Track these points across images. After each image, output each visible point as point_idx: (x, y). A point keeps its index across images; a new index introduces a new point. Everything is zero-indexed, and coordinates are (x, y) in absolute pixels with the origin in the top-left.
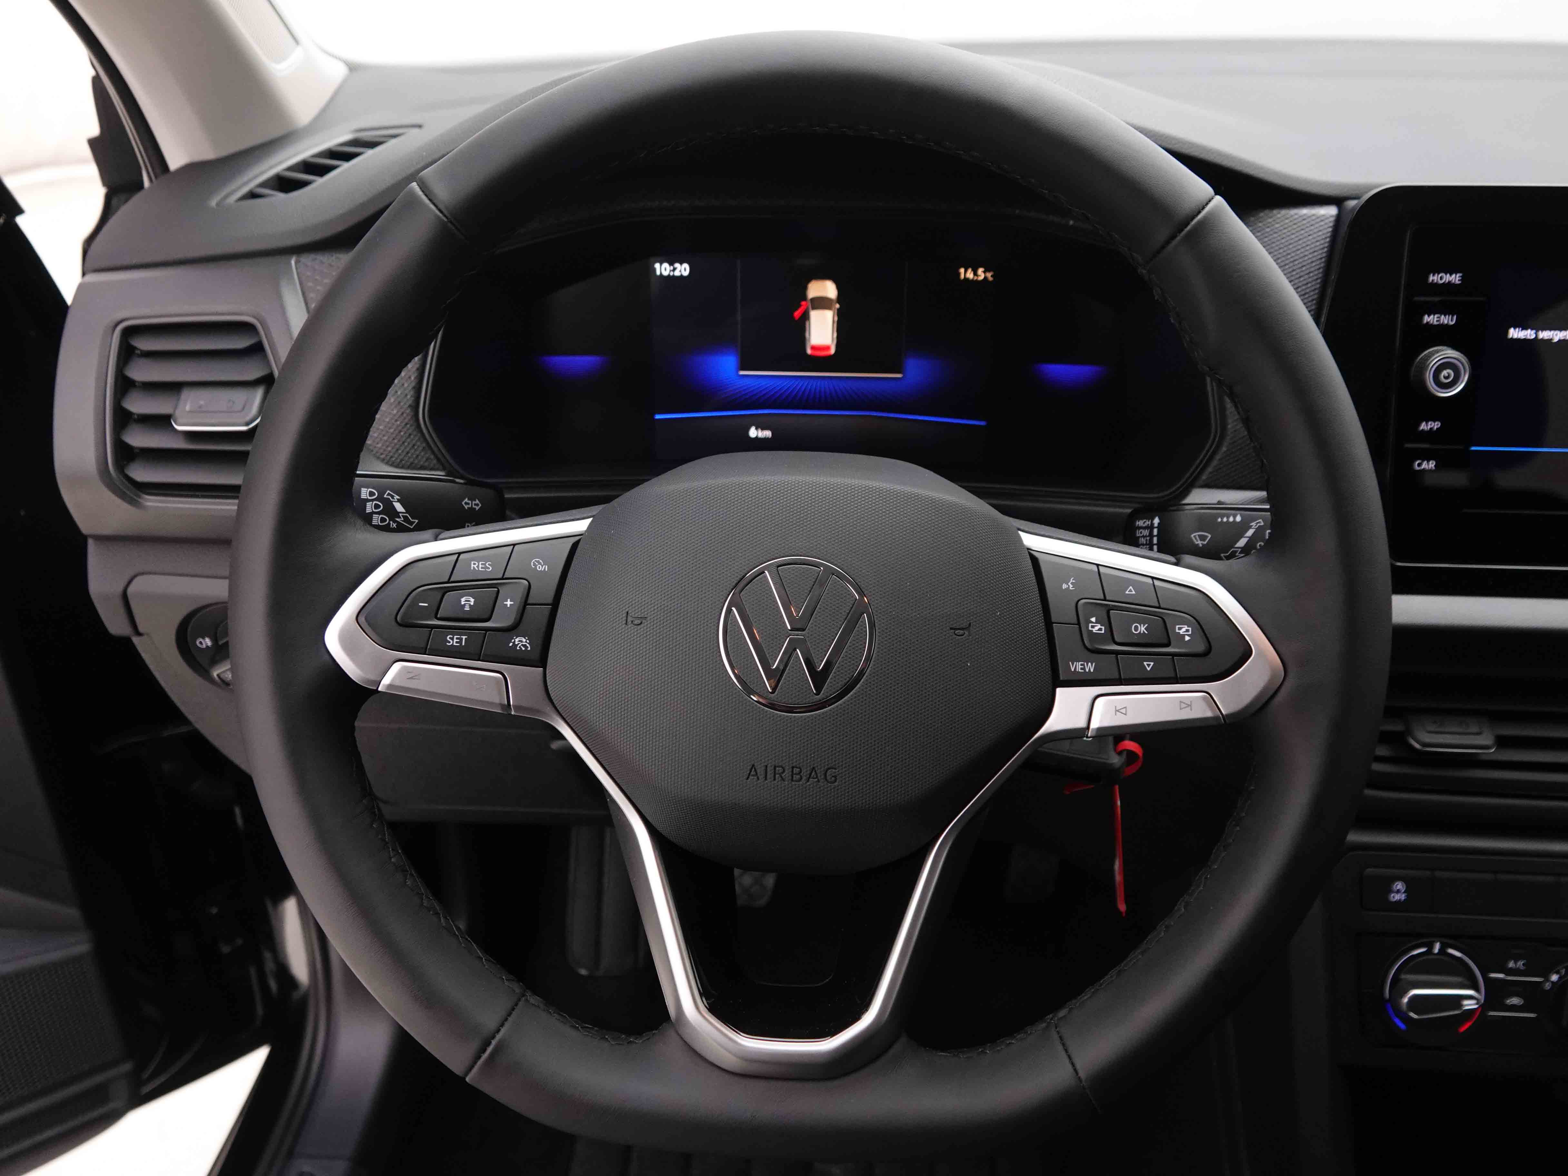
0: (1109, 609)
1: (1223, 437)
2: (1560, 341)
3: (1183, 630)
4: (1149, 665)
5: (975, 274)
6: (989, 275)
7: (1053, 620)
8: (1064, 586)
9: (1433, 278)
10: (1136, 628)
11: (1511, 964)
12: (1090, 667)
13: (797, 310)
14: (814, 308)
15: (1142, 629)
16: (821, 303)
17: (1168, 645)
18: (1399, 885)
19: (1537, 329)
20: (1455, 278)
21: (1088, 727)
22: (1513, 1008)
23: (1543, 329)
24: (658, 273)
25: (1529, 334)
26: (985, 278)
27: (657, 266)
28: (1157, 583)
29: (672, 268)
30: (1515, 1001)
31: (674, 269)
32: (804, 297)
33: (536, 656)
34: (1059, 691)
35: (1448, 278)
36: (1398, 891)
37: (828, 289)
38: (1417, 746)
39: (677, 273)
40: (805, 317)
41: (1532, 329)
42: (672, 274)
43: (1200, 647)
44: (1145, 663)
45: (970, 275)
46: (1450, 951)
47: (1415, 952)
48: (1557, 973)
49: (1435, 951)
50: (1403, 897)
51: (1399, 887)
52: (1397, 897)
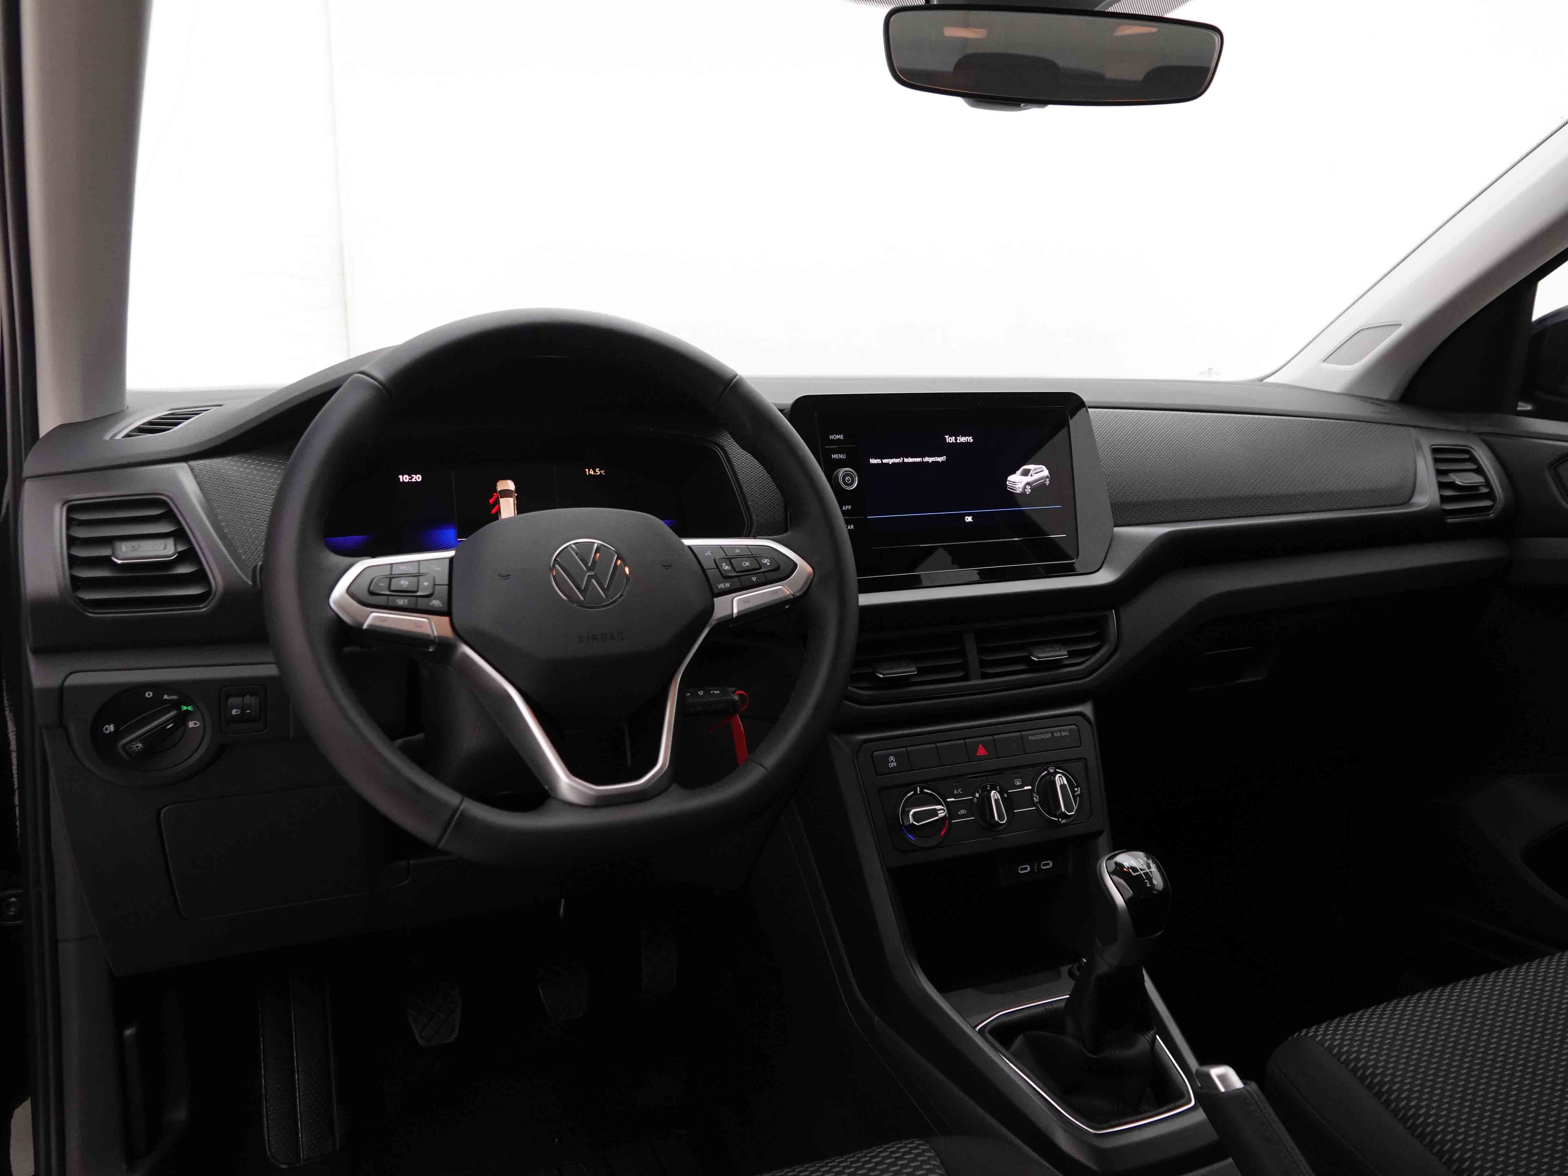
0: (730, 559)
1: (752, 525)
2: (892, 463)
3: (766, 561)
4: (754, 579)
5: (595, 472)
6: (602, 472)
7: (705, 568)
8: (706, 554)
9: (831, 437)
10: (745, 564)
11: (956, 792)
12: (728, 585)
13: (491, 499)
14: (501, 498)
15: (747, 564)
16: (506, 493)
17: (760, 568)
18: (892, 758)
19: (882, 459)
20: (841, 437)
21: (733, 613)
22: (963, 816)
23: (884, 459)
24: (401, 481)
25: (878, 461)
26: (601, 473)
27: (401, 477)
28: (749, 547)
29: (410, 477)
30: (963, 812)
31: (412, 478)
32: (495, 490)
33: (445, 609)
34: (715, 599)
35: (838, 437)
36: (892, 761)
37: (510, 485)
38: (882, 676)
39: (413, 480)
40: (497, 503)
41: (879, 459)
42: (410, 481)
43: (775, 567)
44: (752, 578)
45: (592, 472)
46: (925, 791)
47: (909, 795)
48: (978, 792)
49: (919, 792)
50: (895, 765)
51: (892, 759)
52: (892, 765)
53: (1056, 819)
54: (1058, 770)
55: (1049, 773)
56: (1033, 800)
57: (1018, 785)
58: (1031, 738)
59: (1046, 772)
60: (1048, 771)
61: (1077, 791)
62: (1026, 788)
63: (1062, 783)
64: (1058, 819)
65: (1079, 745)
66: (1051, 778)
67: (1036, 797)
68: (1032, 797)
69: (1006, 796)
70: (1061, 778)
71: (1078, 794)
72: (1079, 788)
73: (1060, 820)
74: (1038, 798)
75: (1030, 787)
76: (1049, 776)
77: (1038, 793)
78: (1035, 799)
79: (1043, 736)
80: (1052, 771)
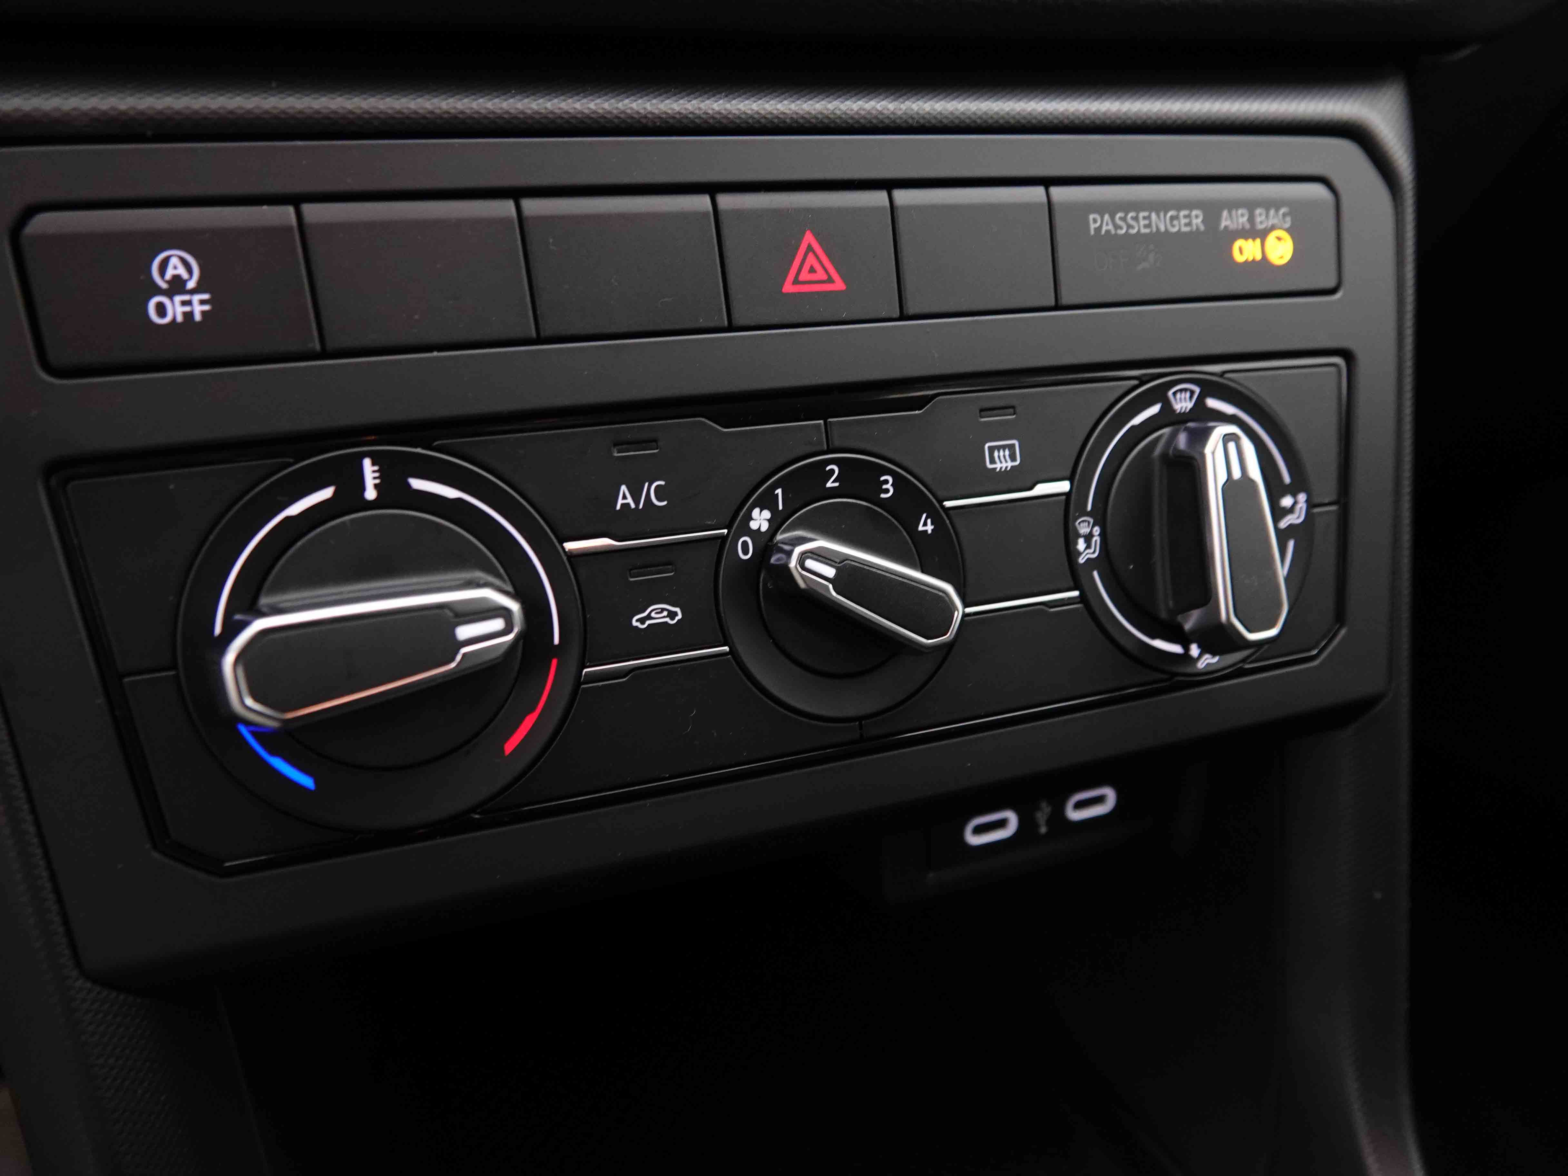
11: (624, 498)
36: (177, 286)
46: (417, 484)
47: (295, 509)
48: (768, 502)
49: (371, 494)
50: (198, 310)
51: (176, 268)
52: (176, 309)
53: (1176, 649)
54: (1212, 403)
55: (1168, 417)
56: (1071, 554)
57: (1005, 473)
58: (1094, 222)
59: (1155, 409)
60: (1167, 407)
61: (1291, 510)
62: (1041, 489)
63: (1237, 474)
64: (1187, 649)
65: (1331, 283)
66: (1173, 436)
67: (1088, 538)
68: (1069, 537)
69: (929, 528)
70: (1232, 446)
71: (1291, 526)
72: (1302, 497)
73: (1194, 650)
74: (1096, 539)
75: (1064, 486)
76: (1166, 431)
77: (1100, 517)
78: (1081, 545)
79: (1160, 223)
80: (1182, 404)
